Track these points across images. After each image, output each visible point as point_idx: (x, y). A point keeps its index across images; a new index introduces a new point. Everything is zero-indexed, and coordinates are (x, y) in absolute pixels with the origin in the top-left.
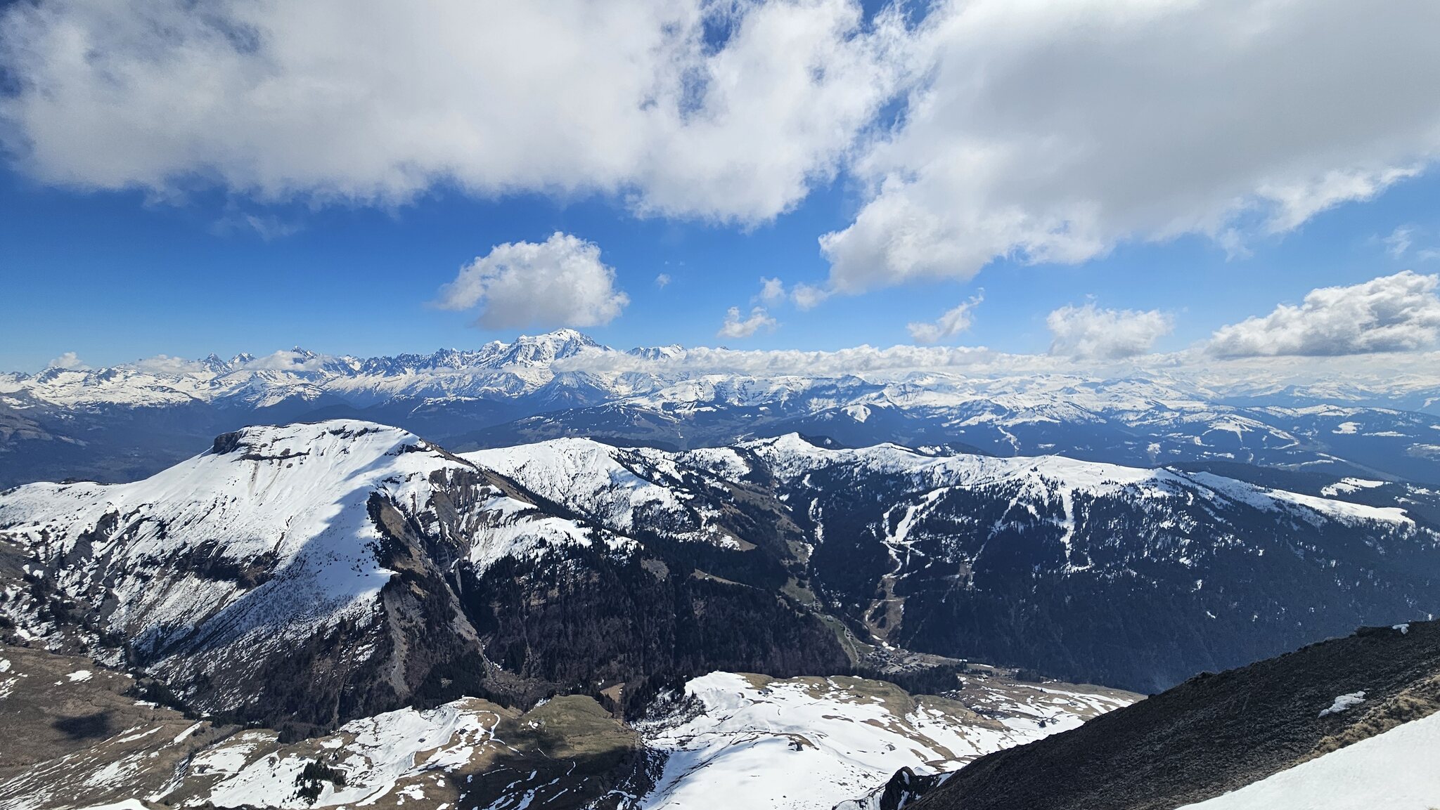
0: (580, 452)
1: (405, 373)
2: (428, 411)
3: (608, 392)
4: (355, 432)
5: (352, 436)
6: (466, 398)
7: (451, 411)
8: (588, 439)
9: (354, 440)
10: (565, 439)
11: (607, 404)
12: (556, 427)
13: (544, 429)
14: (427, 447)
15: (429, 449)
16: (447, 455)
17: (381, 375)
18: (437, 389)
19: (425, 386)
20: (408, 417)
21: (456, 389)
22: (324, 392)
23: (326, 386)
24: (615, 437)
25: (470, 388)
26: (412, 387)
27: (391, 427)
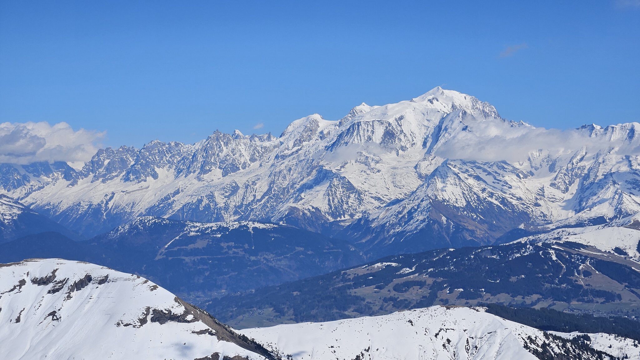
0: (466, 336)
1: (155, 176)
2: (191, 246)
3: (524, 216)
4: (71, 283)
5: (65, 289)
6: (257, 225)
7: (229, 248)
8: (482, 310)
9: (69, 297)
10: (437, 310)
11: (523, 240)
12: (421, 284)
13: (397, 288)
14: (187, 313)
15: (190, 317)
16: (221, 330)
17: (117, 180)
18: (207, 207)
19: (187, 200)
20: (158, 257)
21: (240, 207)
22: (26, 210)
23: (29, 200)
24: (537, 307)
25: (265, 205)
26: (166, 202)
27: (129, 275)
